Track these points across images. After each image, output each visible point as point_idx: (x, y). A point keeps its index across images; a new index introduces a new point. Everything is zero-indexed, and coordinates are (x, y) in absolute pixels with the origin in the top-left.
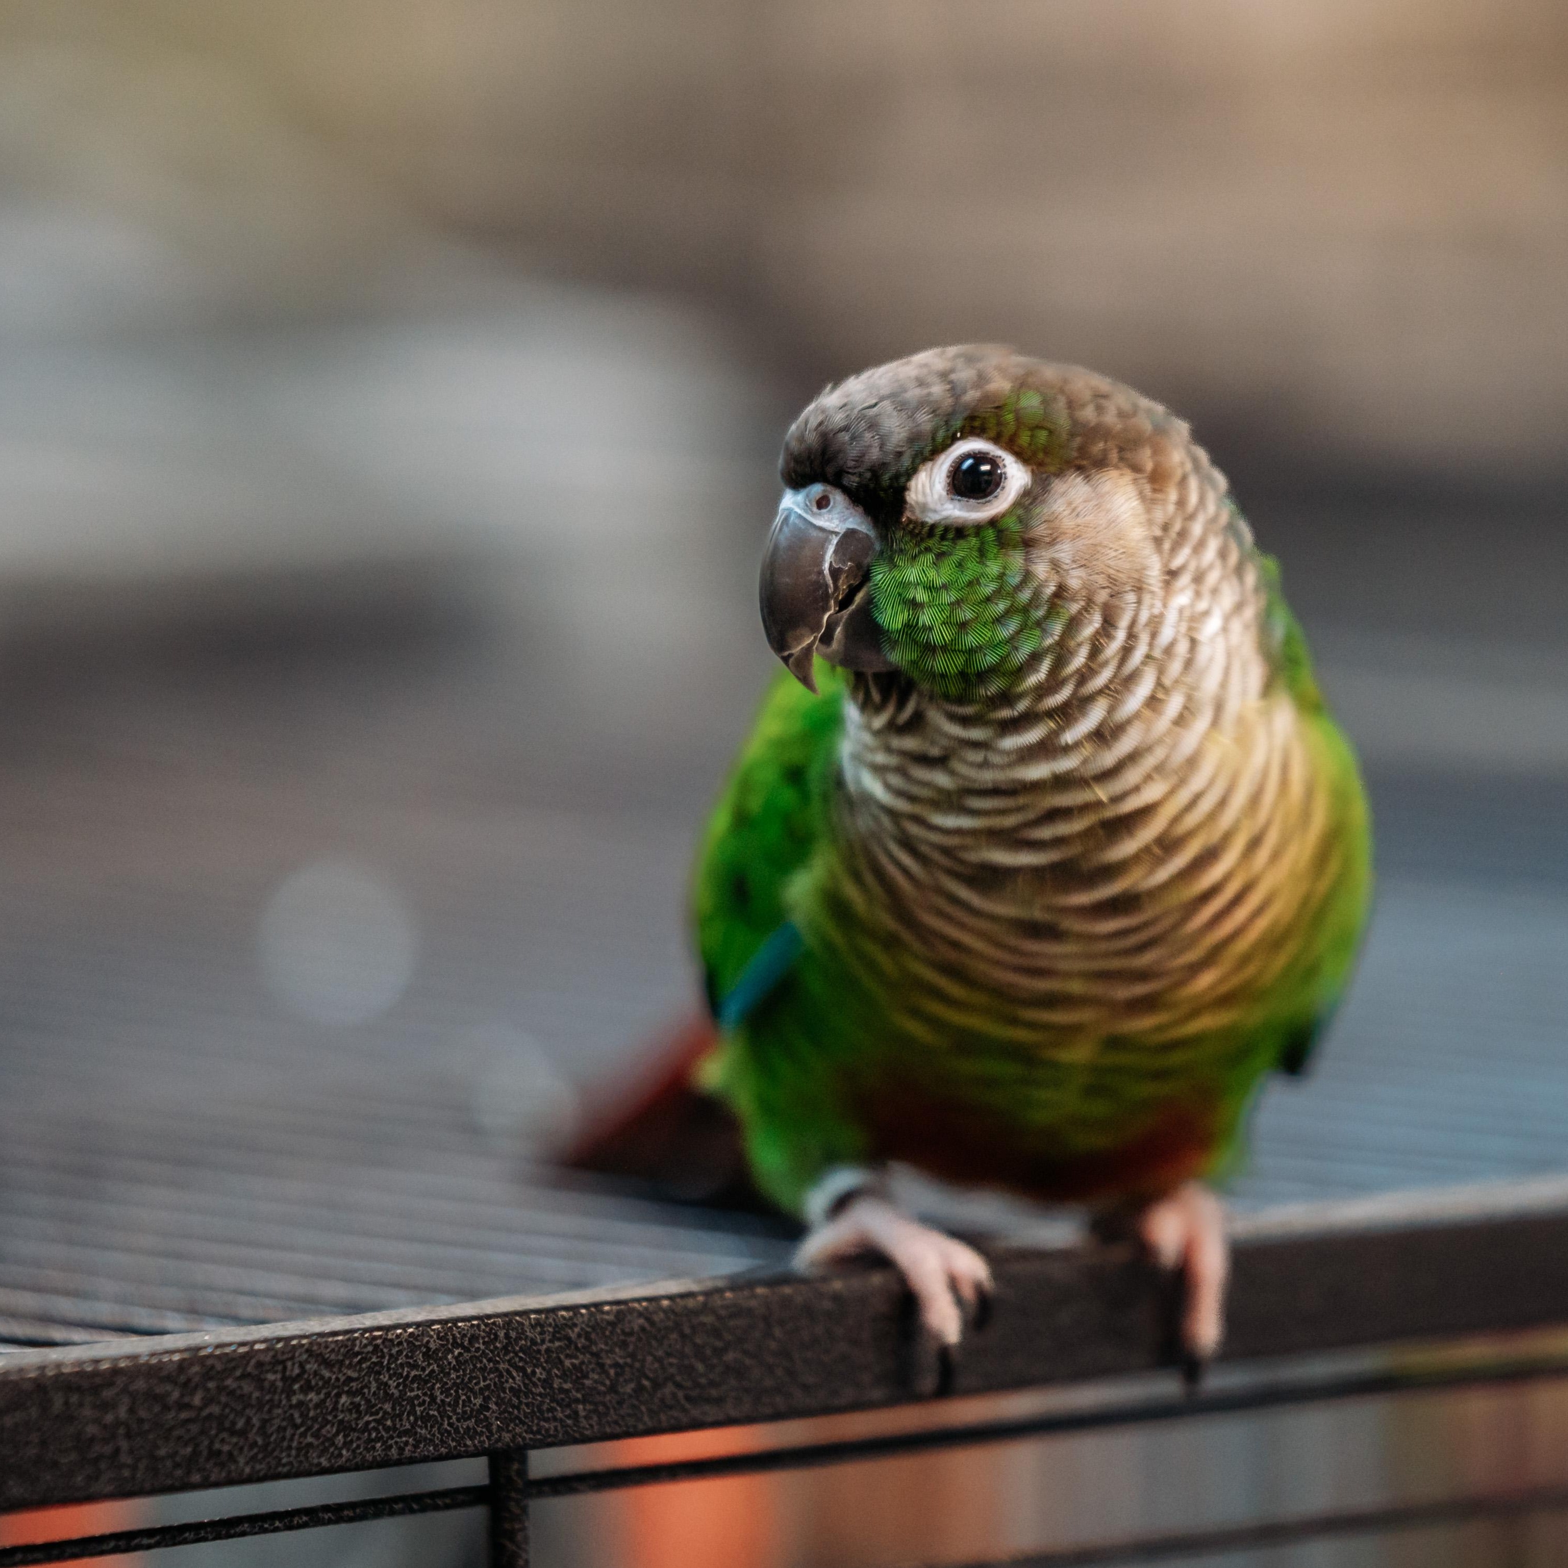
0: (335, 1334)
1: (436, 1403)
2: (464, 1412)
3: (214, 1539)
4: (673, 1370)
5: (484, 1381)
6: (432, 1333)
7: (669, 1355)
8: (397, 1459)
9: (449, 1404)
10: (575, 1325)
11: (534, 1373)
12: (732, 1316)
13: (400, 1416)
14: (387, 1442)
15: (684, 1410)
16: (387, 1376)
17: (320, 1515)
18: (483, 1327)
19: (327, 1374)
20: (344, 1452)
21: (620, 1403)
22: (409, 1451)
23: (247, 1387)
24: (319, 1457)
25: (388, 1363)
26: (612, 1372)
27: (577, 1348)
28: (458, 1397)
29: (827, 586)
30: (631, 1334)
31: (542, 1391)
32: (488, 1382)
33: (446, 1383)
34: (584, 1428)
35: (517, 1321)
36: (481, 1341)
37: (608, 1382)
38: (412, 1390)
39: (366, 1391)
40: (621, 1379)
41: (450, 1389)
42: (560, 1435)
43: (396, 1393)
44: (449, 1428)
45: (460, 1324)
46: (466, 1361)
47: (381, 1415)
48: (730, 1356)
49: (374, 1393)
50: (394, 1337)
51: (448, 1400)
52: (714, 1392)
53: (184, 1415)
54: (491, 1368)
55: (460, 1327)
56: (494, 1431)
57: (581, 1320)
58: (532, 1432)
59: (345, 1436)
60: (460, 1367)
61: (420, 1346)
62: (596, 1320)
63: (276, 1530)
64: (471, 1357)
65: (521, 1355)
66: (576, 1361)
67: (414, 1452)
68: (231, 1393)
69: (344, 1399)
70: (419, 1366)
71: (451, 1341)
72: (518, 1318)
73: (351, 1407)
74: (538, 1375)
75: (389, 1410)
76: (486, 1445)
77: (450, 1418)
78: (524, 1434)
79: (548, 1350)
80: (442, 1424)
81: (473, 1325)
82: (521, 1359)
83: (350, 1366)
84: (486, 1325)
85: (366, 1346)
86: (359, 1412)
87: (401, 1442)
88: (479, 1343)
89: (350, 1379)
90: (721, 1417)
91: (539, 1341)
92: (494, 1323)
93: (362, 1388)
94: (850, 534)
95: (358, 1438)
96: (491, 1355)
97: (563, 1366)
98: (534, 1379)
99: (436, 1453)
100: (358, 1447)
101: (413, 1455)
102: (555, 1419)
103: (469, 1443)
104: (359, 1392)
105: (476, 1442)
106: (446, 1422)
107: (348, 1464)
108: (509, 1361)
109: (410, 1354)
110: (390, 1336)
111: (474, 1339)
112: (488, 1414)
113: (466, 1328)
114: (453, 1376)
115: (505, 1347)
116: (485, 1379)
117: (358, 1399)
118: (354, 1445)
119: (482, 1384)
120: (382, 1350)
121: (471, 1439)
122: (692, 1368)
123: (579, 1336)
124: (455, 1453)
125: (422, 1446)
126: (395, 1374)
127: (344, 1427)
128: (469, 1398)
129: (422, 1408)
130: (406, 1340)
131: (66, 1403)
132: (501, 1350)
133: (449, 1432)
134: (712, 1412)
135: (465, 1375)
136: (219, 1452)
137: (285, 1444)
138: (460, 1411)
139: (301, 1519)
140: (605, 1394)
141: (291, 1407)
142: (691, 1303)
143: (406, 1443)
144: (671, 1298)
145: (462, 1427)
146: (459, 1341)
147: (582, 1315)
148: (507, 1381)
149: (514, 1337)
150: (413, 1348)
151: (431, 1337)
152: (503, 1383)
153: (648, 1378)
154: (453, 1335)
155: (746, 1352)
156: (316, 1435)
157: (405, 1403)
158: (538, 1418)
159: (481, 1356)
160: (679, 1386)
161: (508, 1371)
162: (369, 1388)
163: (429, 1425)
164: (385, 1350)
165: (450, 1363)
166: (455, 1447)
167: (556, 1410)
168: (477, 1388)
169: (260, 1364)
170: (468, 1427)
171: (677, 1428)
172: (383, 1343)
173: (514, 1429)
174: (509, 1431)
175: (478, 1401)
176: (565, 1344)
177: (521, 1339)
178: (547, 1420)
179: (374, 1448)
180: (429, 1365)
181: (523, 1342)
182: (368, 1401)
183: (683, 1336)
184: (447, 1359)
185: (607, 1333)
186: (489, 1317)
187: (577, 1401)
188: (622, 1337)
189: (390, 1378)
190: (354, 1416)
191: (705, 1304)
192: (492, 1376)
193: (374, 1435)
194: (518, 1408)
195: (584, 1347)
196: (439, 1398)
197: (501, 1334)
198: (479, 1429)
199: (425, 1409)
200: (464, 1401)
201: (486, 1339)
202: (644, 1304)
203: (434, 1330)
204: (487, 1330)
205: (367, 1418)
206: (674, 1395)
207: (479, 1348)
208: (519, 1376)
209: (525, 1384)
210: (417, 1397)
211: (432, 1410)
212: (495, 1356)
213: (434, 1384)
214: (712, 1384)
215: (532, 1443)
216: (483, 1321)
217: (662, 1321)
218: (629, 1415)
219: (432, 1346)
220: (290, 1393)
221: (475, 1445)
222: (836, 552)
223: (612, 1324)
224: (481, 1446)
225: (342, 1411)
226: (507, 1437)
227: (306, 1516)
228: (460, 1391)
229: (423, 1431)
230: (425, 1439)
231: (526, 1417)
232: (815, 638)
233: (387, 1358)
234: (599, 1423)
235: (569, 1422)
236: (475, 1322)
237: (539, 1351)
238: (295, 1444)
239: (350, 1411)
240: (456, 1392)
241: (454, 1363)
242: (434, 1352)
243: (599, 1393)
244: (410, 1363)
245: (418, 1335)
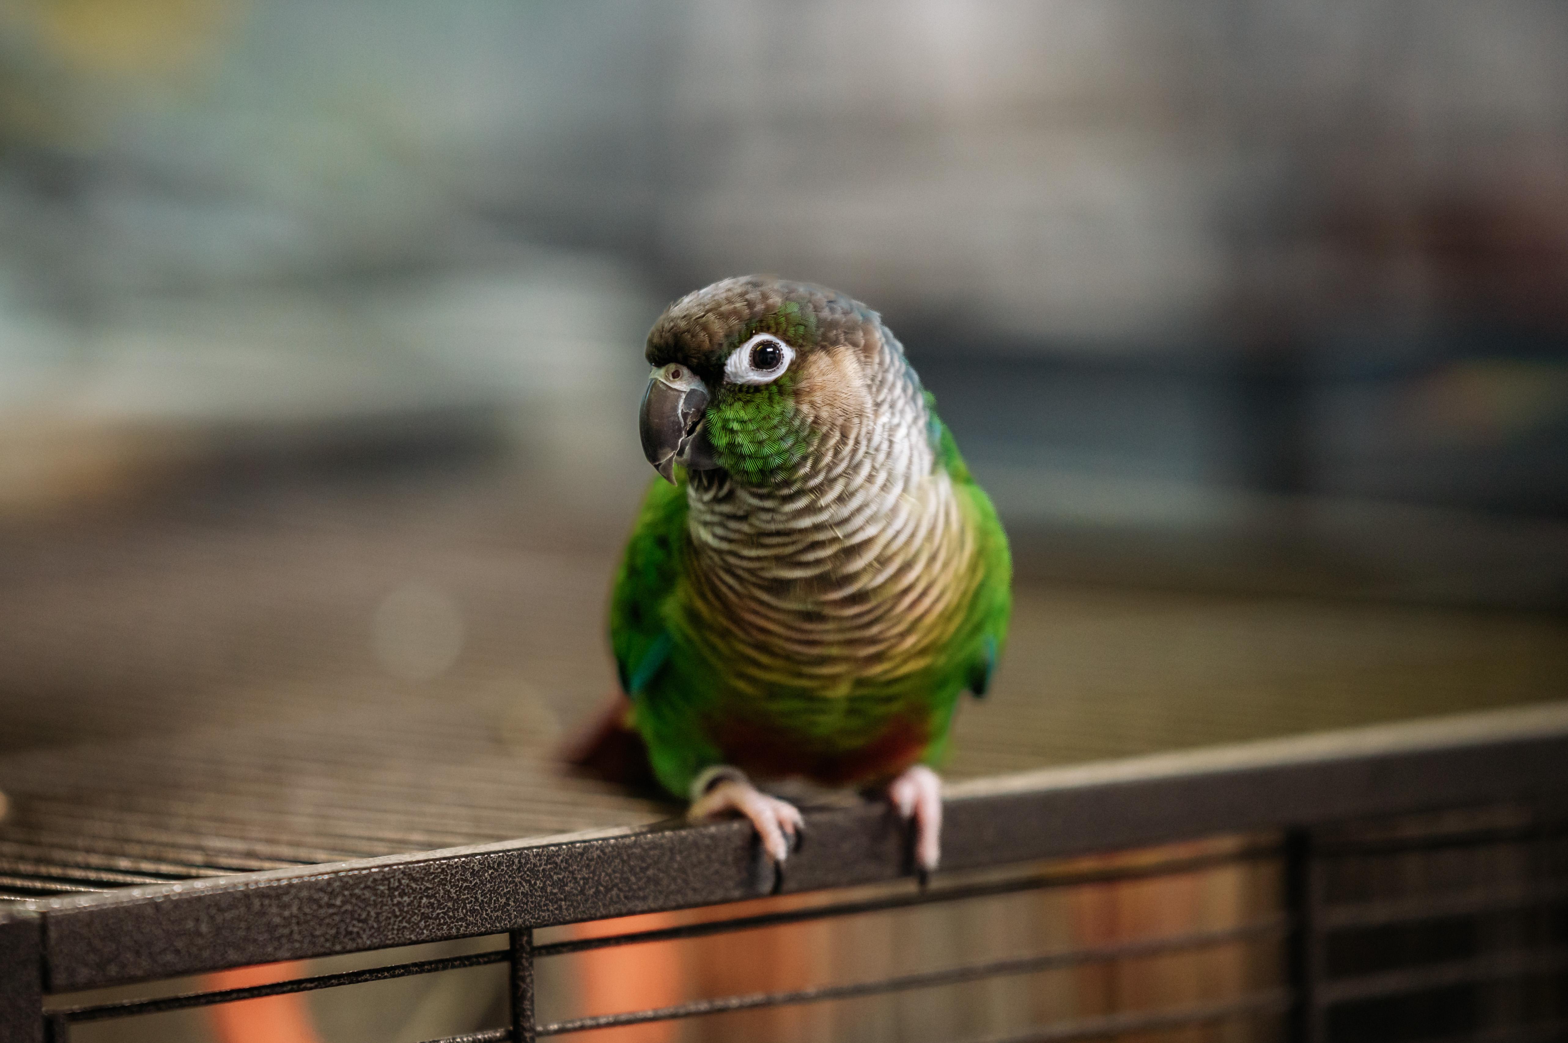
0: (418, 862)
1: (478, 902)
2: (495, 907)
3: (349, 983)
4: (617, 881)
5: (507, 889)
6: (476, 861)
7: (614, 872)
8: (456, 935)
9: (486, 903)
10: (559, 855)
11: (535, 883)
12: (651, 849)
13: (457, 910)
14: (450, 925)
15: (625, 905)
16: (450, 886)
17: (411, 968)
18: (505, 857)
19: (414, 885)
20: (425, 931)
21: (587, 901)
22: (463, 930)
23: (367, 894)
24: (410, 934)
25: (451, 879)
26: (582, 882)
27: (560, 868)
28: (491, 899)
29: (680, 424)
30: (592, 860)
31: (541, 894)
32: (509, 889)
33: (485, 890)
34: (565, 916)
35: (525, 853)
36: (504, 865)
37: (579, 888)
38: (464, 895)
39: (437, 895)
40: (587, 886)
41: (486, 893)
42: (552, 920)
43: (455, 897)
44: (486, 917)
45: (492, 855)
46: (496, 877)
47: (446, 909)
48: (650, 872)
49: (442, 897)
50: (453, 863)
51: (485, 900)
52: (641, 894)
53: (331, 911)
54: (510, 881)
55: (492, 857)
56: (513, 918)
57: (563, 852)
58: (535, 918)
59: (425, 922)
60: (492, 881)
61: (469, 869)
62: (572, 851)
63: (385, 977)
64: (499, 875)
65: (528, 873)
66: (561, 877)
67: (466, 931)
68: (358, 897)
69: (424, 900)
70: (468, 880)
71: (487, 865)
72: (526, 851)
73: (429, 905)
74: (538, 884)
75: (451, 906)
76: (508, 926)
77: (487, 910)
78: (530, 919)
79: (544, 870)
80: (482, 914)
81: (499, 856)
82: (528, 875)
83: (428, 881)
84: (508, 856)
85: (437, 869)
86: (433, 908)
87: (458, 925)
88: (503, 866)
89: (428, 888)
90: (646, 908)
91: (538, 865)
92: (512, 855)
93: (435, 894)
94: (693, 391)
95: (433, 923)
96: (510, 873)
97: (553, 880)
98: (536, 887)
99: (479, 931)
100: (433, 928)
101: (466, 932)
102: (548, 910)
103: (498, 925)
104: (433, 896)
105: (502, 924)
106: (485, 913)
107: (427, 938)
108: (521, 876)
109: (463, 874)
110: (451, 863)
111: (500, 864)
112: (509, 908)
113: (496, 857)
114: (488, 886)
115: (519, 869)
116: (507, 888)
117: (432, 901)
118: (431, 927)
119: (505, 890)
120: (447, 872)
121: (500, 923)
122: (628, 879)
123: (562, 861)
124: (490, 931)
125: (470, 927)
126: (454, 885)
127: (425, 917)
128: (498, 898)
129: (470, 905)
130: (461, 865)
131: (262, 905)
132: (516, 870)
133: (486, 919)
134: (640, 906)
135: (495, 885)
136: (351, 933)
137: (390, 927)
138: (492, 906)
139: (400, 971)
140: (577, 895)
141: (393, 905)
142: (627, 841)
143: (461, 926)
144: (616, 838)
145: (494, 916)
146: (492, 865)
147: (564, 849)
148: (520, 888)
149: (524, 863)
150: (464, 869)
151: (475, 863)
152: (518, 890)
153: (602, 886)
154: (488, 862)
155: (659, 869)
156: (408, 922)
157: (460, 902)
158: (538, 910)
159: (505, 874)
160: (620, 890)
161: (520, 883)
162: (439, 894)
163: (474, 915)
164: (448, 871)
165: (486, 878)
166: (490, 928)
167: (549, 905)
168: (502, 893)
169: (375, 880)
170: (497, 916)
171: (620, 915)
172: (447, 867)
173: (524, 917)
174: (521, 918)
175: (504, 900)
176: (554, 866)
177: (528, 863)
178: (544, 911)
179: (442, 928)
180: (474, 879)
181: (529, 865)
182: (439, 901)
183: (623, 861)
184: (485, 876)
185: (579, 859)
186: (509, 851)
187: (561, 900)
188: (587, 862)
189: (451, 888)
190: (431, 910)
191: (635, 841)
192: (511, 885)
193: (442, 921)
194: (527, 904)
195: (565, 868)
196: (480, 899)
197: (516, 861)
198: (504, 917)
199: (472, 905)
200: (494, 900)
201: (508, 864)
202: (600, 842)
203: (476, 859)
204: (508, 858)
205: (439, 911)
206: (618, 896)
207: (503, 869)
208: (527, 885)
209: (531, 891)
210: (468, 898)
211: (476, 906)
212: (513, 874)
213: (477, 891)
214: (640, 889)
215: (535, 925)
216: (506, 854)
217: (610, 852)
218: (592, 908)
219: (476, 868)
220: (392, 897)
221: (501, 926)
222: (684, 403)
223: (582, 854)
224: (505, 927)
225: (424, 907)
226: (520, 921)
227: (403, 969)
228: (493, 895)
229: (471, 919)
230: (472, 923)
231: (531, 910)
232: (674, 453)
233: (449, 876)
234: (574, 912)
235: (557, 912)
236: (501, 854)
237: (538, 871)
238: (396, 927)
239: (428, 907)
240: (490, 895)
241: (489, 878)
242: (477, 872)
243: (574, 895)
244: (462, 878)
245: (468, 862)
